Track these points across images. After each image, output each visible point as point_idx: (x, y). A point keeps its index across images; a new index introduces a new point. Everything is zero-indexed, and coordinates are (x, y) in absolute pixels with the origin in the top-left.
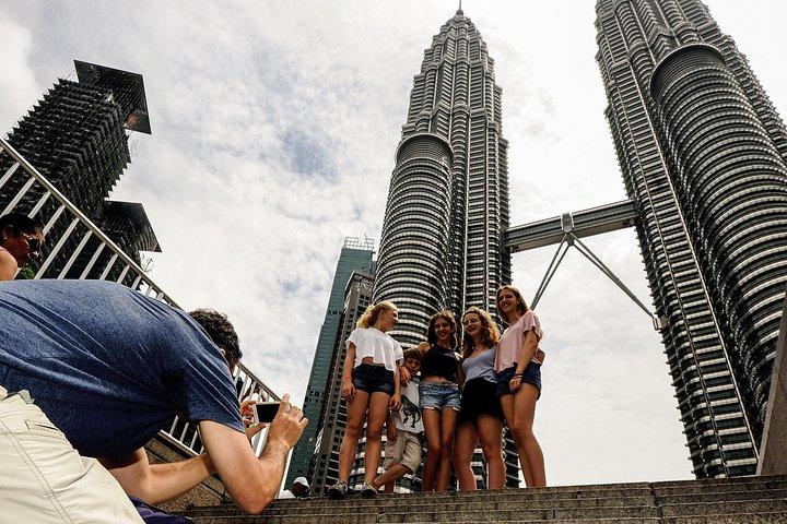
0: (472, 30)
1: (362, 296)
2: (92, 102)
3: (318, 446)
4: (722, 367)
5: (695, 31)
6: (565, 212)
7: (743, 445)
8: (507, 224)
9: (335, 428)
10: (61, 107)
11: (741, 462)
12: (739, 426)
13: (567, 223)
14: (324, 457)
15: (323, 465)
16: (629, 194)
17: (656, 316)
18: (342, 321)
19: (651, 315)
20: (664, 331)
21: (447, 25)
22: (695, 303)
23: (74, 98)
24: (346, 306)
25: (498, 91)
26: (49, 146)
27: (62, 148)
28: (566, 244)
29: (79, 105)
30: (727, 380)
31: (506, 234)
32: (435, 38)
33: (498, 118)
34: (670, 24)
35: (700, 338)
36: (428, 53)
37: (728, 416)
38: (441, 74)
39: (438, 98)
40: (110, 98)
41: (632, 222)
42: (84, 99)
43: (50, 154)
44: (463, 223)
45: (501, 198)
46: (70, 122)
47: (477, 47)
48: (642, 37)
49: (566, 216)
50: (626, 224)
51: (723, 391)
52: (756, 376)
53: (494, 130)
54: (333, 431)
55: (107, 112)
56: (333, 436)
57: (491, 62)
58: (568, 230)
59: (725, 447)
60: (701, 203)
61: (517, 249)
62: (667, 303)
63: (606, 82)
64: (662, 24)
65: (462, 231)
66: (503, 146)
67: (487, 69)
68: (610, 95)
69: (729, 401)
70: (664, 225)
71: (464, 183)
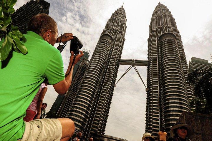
0: (124, 12)
1: (84, 64)
2: (37, 7)
3: (66, 95)
4: (157, 103)
5: (172, 28)
6: (134, 59)
7: (157, 121)
8: (120, 58)
9: (71, 91)
10: (31, 6)
11: (156, 125)
12: (157, 117)
13: (133, 62)
14: (67, 97)
15: (66, 99)
16: (148, 59)
17: (147, 88)
18: (78, 68)
19: (146, 87)
20: (147, 91)
21: (119, 9)
22: (155, 88)
23: (34, 5)
24: (80, 65)
25: (126, 27)
26: (26, 14)
27: (29, 16)
28: (132, 66)
29: (35, 7)
30: (158, 106)
31: (120, 60)
32: (116, 11)
33: (124, 33)
34: (167, 25)
35: (154, 96)
36: (113, 14)
37: (156, 114)
38: (115, 20)
39: (113, 26)
40: (42, 7)
41: (147, 65)
42: (36, 6)
43: (26, 16)
44: (111, 55)
45: (121, 52)
46: (32, 10)
47: (124, 16)
48: (160, 25)
49: (133, 60)
50: (146, 65)
51: (156, 109)
52: (164, 108)
53: (123, 36)
54: (70, 92)
55: (40, 10)
56: (70, 93)
57: (126, 20)
58: (133, 63)
59: (153, 121)
60: (162, 66)
61: (121, 64)
62: (150, 86)
63: (150, 33)
64: (165, 24)
65: (110, 57)
66: (124, 40)
67: (125, 22)
68: (150, 36)
69: (157, 111)
70: (153, 69)
71: (113, 47)
